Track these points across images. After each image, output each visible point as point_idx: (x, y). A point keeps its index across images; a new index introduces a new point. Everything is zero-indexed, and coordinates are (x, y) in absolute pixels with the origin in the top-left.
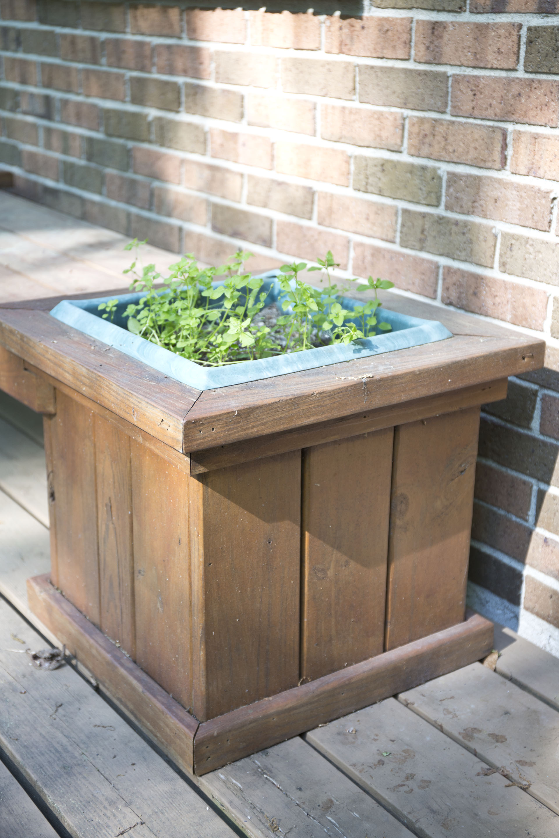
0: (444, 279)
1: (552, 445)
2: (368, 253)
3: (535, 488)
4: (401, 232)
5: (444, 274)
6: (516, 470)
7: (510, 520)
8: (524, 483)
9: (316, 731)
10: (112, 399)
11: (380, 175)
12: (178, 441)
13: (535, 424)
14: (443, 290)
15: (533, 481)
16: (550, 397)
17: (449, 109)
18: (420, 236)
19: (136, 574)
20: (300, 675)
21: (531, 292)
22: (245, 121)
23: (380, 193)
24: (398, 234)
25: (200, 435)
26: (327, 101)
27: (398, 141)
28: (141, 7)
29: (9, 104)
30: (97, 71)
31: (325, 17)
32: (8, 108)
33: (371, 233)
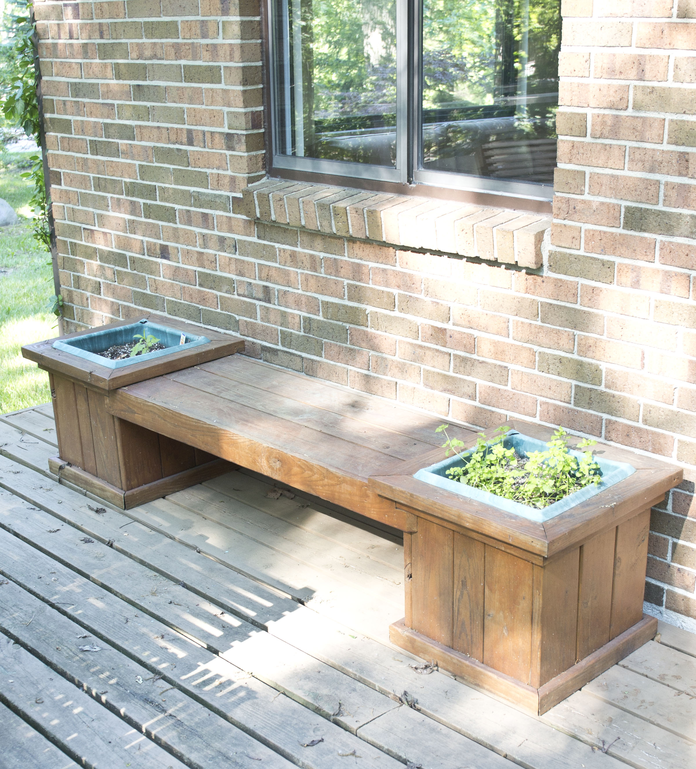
0: (606, 427)
1: (680, 518)
2: (551, 409)
3: (671, 542)
4: (575, 398)
5: (606, 424)
6: (658, 532)
7: (656, 560)
8: (664, 539)
11: (558, 364)
12: (544, 552)
13: (670, 507)
14: (606, 432)
15: (670, 538)
16: (678, 492)
17: (605, 334)
18: (588, 401)
19: (486, 617)
20: (576, 659)
21: (664, 436)
22: (451, 322)
23: (559, 374)
24: (573, 399)
26: (517, 318)
27: (572, 348)
28: (358, 242)
29: (225, 288)
30: (317, 276)
31: (514, 271)
32: (224, 291)
33: (553, 397)
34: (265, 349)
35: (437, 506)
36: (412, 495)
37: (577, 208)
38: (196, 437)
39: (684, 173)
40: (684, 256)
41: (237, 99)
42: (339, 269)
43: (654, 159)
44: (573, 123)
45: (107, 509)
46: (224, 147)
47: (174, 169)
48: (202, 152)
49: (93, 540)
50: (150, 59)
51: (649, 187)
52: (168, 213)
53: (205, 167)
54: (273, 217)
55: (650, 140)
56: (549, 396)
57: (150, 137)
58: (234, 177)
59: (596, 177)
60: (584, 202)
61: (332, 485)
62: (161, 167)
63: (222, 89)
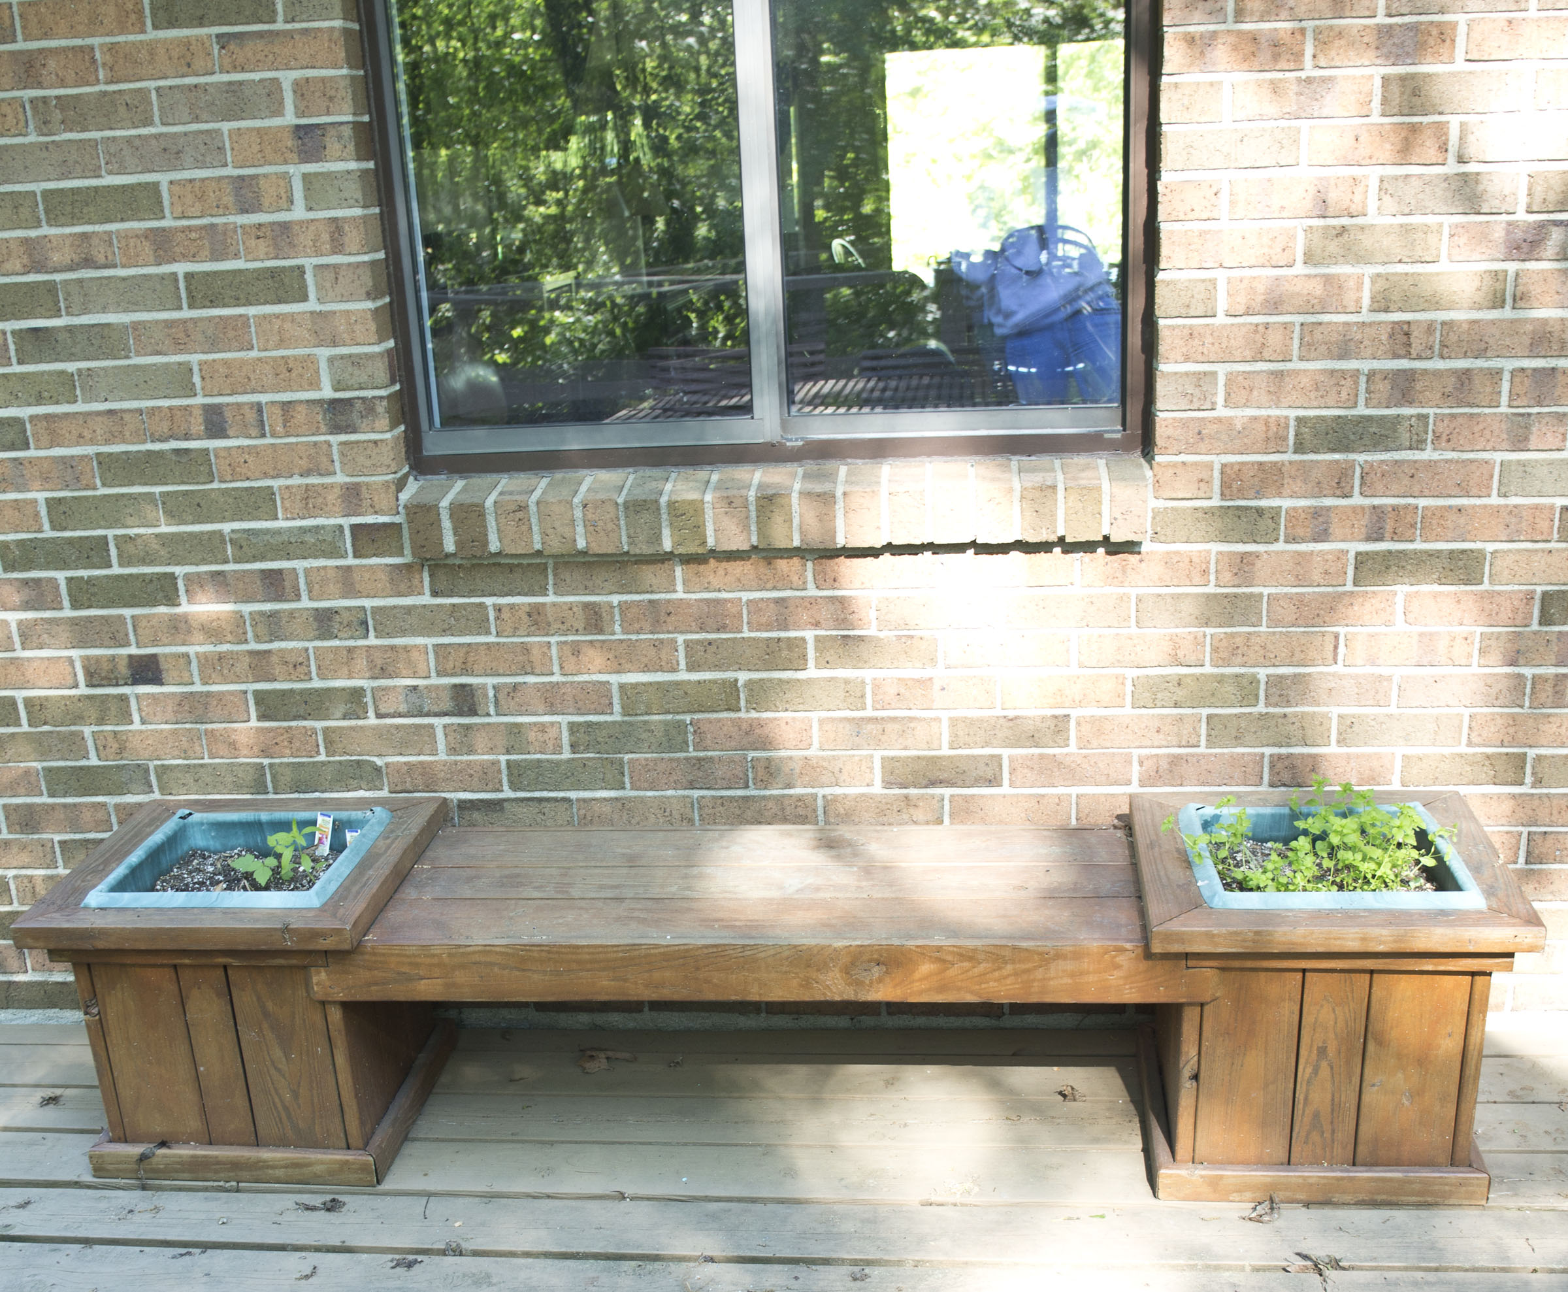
0: (1271, 767)
2: (1163, 763)
4: (1207, 736)
5: (1271, 763)
11: (1173, 690)
14: (1271, 776)
17: (1264, 622)
18: (1234, 735)
23: (1176, 706)
24: (1203, 738)
26: (1088, 630)
27: (1198, 657)
28: (712, 561)
29: (341, 709)
30: (604, 641)
31: (1082, 554)
32: (339, 714)
33: (1164, 743)
34: (466, 805)
37: (1204, 432)
39: (1402, 353)
40: (1407, 479)
41: (357, 327)
42: (663, 617)
43: (1347, 338)
45: (337, 1198)
46: (323, 428)
47: (162, 494)
48: (255, 446)
49: (415, 1258)
50: (70, 268)
51: (1341, 382)
52: (151, 588)
53: (266, 475)
54: (494, 546)
55: (1339, 310)
56: (1156, 744)
57: (81, 436)
58: (357, 486)
59: (1236, 378)
60: (1216, 421)
62: (123, 495)
63: (312, 313)
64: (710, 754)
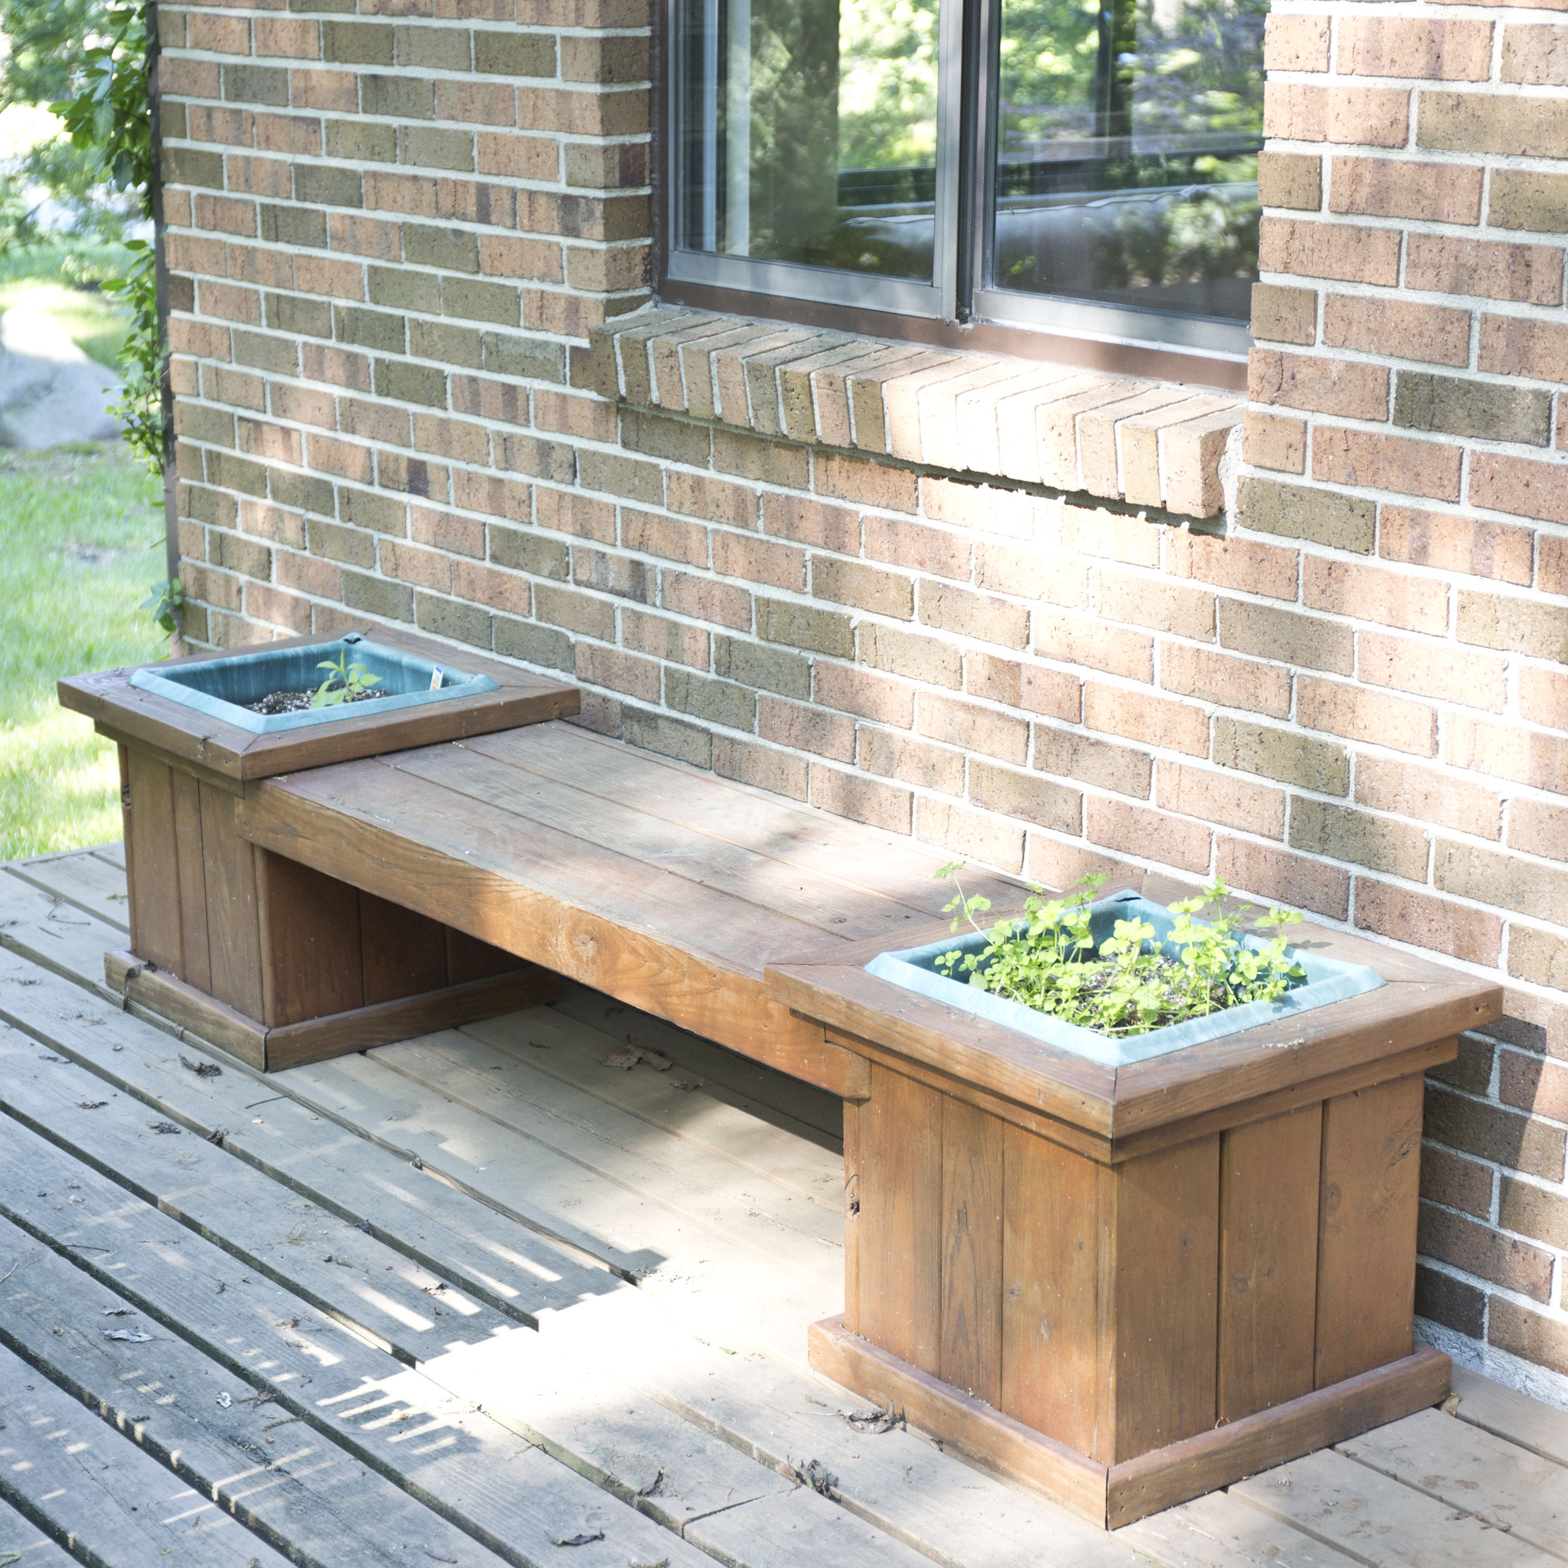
0: (1357, 895)
1: (1516, 1116)
2: (1241, 853)
3: (1497, 1175)
4: (1291, 827)
5: (1357, 888)
6: (1470, 1152)
7: (1464, 1221)
8: (1482, 1168)
9: (1240, 1484)
10: (1005, 1079)
11: (1256, 747)
12: (1106, 1125)
13: (1494, 1089)
14: (1356, 909)
15: (1494, 1166)
16: (1510, 1053)
17: (1356, 672)
18: (1319, 834)
19: (1006, 1295)
20: (1217, 1416)
21: (1480, 917)
22: (1030, 648)
23: (1258, 771)
24: (1287, 829)
25: (1129, 1118)
26: (1170, 637)
27: (1284, 706)
28: (837, 458)
29: (548, 565)
30: (748, 538)
31: (1165, 526)
32: (546, 572)
33: (1244, 824)
34: (630, 713)
35: (899, 1029)
36: (850, 1005)
37: (1298, 376)
38: (424, 889)
39: (1522, 293)
40: (1520, 487)
41: (587, 113)
42: (796, 521)
43: (1461, 261)
44: (1293, 180)
45: (223, 1067)
46: (557, 228)
47: (446, 279)
48: (508, 238)
49: (180, 1128)
50: (403, 13)
51: (1449, 328)
52: (428, 384)
53: (514, 274)
54: (655, 396)
55: (1451, 219)
56: (1236, 823)
57: (395, 201)
58: (576, 298)
59: (1338, 304)
60: (1312, 362)
61: (700, 993)
62: (417, 274)
63: (557, 91)
64: (827, 710)
